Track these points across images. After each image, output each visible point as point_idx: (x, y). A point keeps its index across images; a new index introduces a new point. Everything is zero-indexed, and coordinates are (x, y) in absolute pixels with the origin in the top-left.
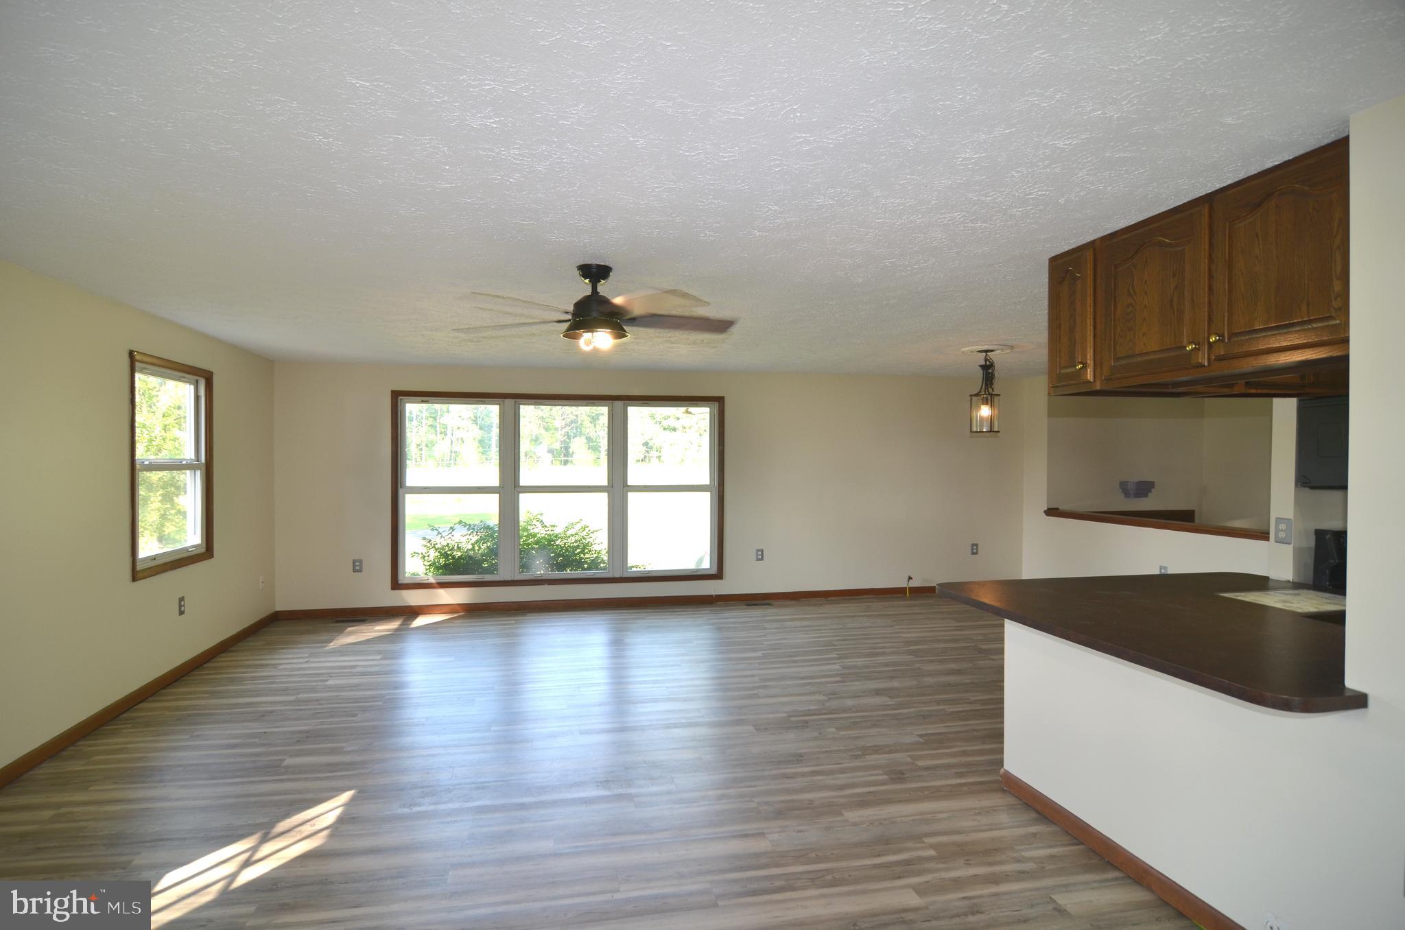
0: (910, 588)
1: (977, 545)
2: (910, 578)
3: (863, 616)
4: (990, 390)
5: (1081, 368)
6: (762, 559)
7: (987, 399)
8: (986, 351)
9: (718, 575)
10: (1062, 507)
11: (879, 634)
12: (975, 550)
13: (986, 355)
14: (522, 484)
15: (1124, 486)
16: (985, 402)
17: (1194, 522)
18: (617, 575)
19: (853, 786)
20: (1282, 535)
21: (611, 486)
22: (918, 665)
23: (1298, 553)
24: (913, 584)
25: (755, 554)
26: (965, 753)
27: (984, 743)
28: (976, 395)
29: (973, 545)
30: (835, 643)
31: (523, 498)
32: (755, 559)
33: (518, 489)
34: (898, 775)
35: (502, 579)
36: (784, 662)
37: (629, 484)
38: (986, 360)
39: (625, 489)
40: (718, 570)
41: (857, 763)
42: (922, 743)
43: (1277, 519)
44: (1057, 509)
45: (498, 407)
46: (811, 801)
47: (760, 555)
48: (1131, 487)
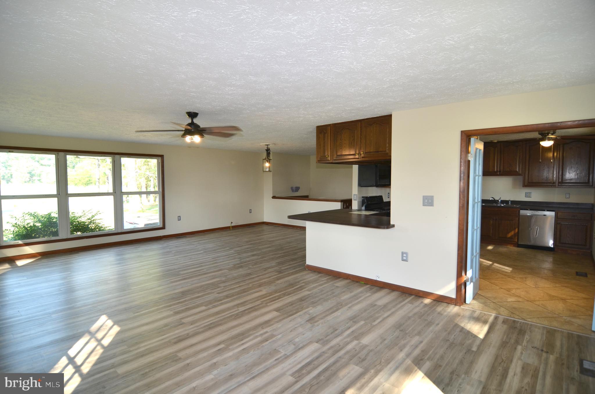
0: (232, 226)
1: (251, 210)
2: (232, 223)
3: (223, 236)
4: (269, 158)
5: (327, 157)
6: (180, 220)
7: (268, 160)
9: (163, 228)
10: (277, 196)
11: (228, 242)
12: (250, 211)
13: (268, 146)
14: (69, 192)
15: (292, 188)
16: (267, 162)
17: (308, 198)
18: (119, 231)
19: (272, 276)
20: (355, 198)
21: (114, 192)
22: (256, 247)
23: (358, 202)
24: (233, 225)
25: (177, 218)
26: (290, 265)
27: (293, 262)
28: (265, 159)
29: (250, 210)
30: (224, 245)
31: (71, 199)
32: (177, 219)
33: (68, 195)
34: (280, 272)
35: (61, 238)
36: (214, 253)
37: (123, 191)
38: (267, 148)
39: (122, 194)
40: (163, 225)
41: (266, 272)
42: (277, 265)
43: (354, 194)
44: (275, 196)
45: (54, 156)
46: (265, 282)
47: (179, 218)
48: (294, 189)
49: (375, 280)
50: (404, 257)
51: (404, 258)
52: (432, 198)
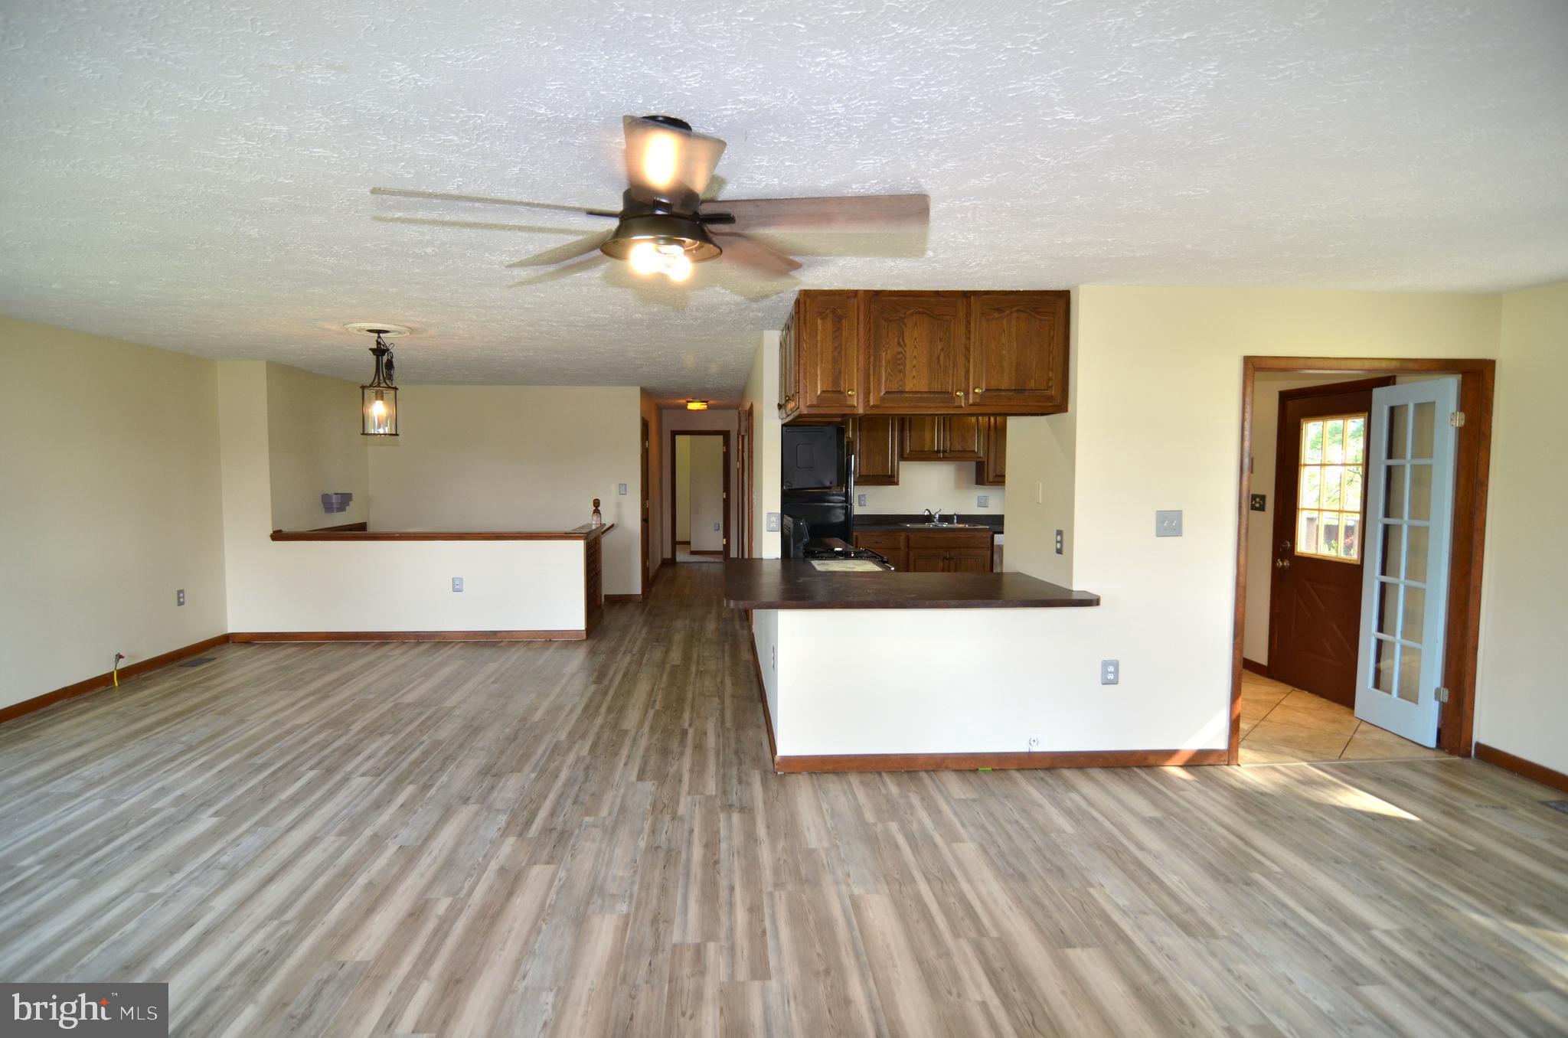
0: (118, 672)
1: (183, 592)
7: (381, 392)
8: (379, 332)
12: (182, 598)
13: (379, 337)
15: (326, 499)
16: (379, 395)
20: (773, 525)
28: (368, 387)
29: (180, 593)
38: (378, 343)
43: (769, 514)
44: (281, 531)
48: (334, 500)
49: (1026, 753)
50: (1111, 675)
51: (1109, 678)
52: (1178, 515)
